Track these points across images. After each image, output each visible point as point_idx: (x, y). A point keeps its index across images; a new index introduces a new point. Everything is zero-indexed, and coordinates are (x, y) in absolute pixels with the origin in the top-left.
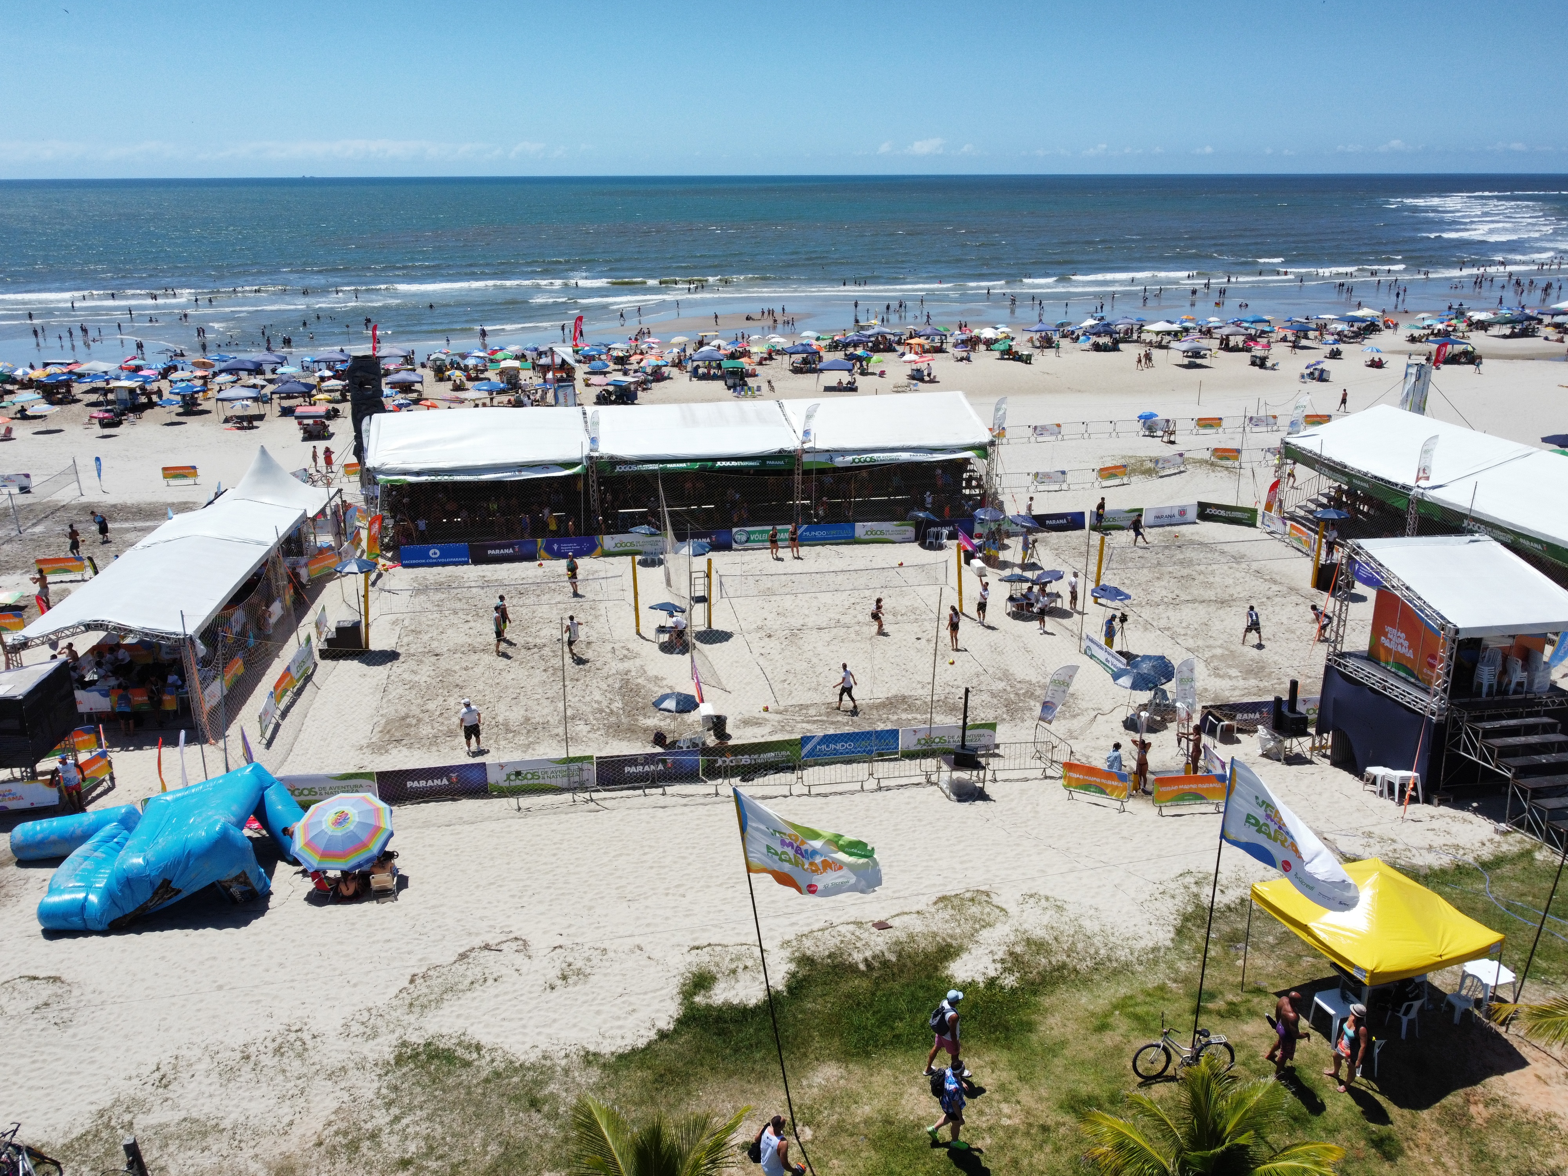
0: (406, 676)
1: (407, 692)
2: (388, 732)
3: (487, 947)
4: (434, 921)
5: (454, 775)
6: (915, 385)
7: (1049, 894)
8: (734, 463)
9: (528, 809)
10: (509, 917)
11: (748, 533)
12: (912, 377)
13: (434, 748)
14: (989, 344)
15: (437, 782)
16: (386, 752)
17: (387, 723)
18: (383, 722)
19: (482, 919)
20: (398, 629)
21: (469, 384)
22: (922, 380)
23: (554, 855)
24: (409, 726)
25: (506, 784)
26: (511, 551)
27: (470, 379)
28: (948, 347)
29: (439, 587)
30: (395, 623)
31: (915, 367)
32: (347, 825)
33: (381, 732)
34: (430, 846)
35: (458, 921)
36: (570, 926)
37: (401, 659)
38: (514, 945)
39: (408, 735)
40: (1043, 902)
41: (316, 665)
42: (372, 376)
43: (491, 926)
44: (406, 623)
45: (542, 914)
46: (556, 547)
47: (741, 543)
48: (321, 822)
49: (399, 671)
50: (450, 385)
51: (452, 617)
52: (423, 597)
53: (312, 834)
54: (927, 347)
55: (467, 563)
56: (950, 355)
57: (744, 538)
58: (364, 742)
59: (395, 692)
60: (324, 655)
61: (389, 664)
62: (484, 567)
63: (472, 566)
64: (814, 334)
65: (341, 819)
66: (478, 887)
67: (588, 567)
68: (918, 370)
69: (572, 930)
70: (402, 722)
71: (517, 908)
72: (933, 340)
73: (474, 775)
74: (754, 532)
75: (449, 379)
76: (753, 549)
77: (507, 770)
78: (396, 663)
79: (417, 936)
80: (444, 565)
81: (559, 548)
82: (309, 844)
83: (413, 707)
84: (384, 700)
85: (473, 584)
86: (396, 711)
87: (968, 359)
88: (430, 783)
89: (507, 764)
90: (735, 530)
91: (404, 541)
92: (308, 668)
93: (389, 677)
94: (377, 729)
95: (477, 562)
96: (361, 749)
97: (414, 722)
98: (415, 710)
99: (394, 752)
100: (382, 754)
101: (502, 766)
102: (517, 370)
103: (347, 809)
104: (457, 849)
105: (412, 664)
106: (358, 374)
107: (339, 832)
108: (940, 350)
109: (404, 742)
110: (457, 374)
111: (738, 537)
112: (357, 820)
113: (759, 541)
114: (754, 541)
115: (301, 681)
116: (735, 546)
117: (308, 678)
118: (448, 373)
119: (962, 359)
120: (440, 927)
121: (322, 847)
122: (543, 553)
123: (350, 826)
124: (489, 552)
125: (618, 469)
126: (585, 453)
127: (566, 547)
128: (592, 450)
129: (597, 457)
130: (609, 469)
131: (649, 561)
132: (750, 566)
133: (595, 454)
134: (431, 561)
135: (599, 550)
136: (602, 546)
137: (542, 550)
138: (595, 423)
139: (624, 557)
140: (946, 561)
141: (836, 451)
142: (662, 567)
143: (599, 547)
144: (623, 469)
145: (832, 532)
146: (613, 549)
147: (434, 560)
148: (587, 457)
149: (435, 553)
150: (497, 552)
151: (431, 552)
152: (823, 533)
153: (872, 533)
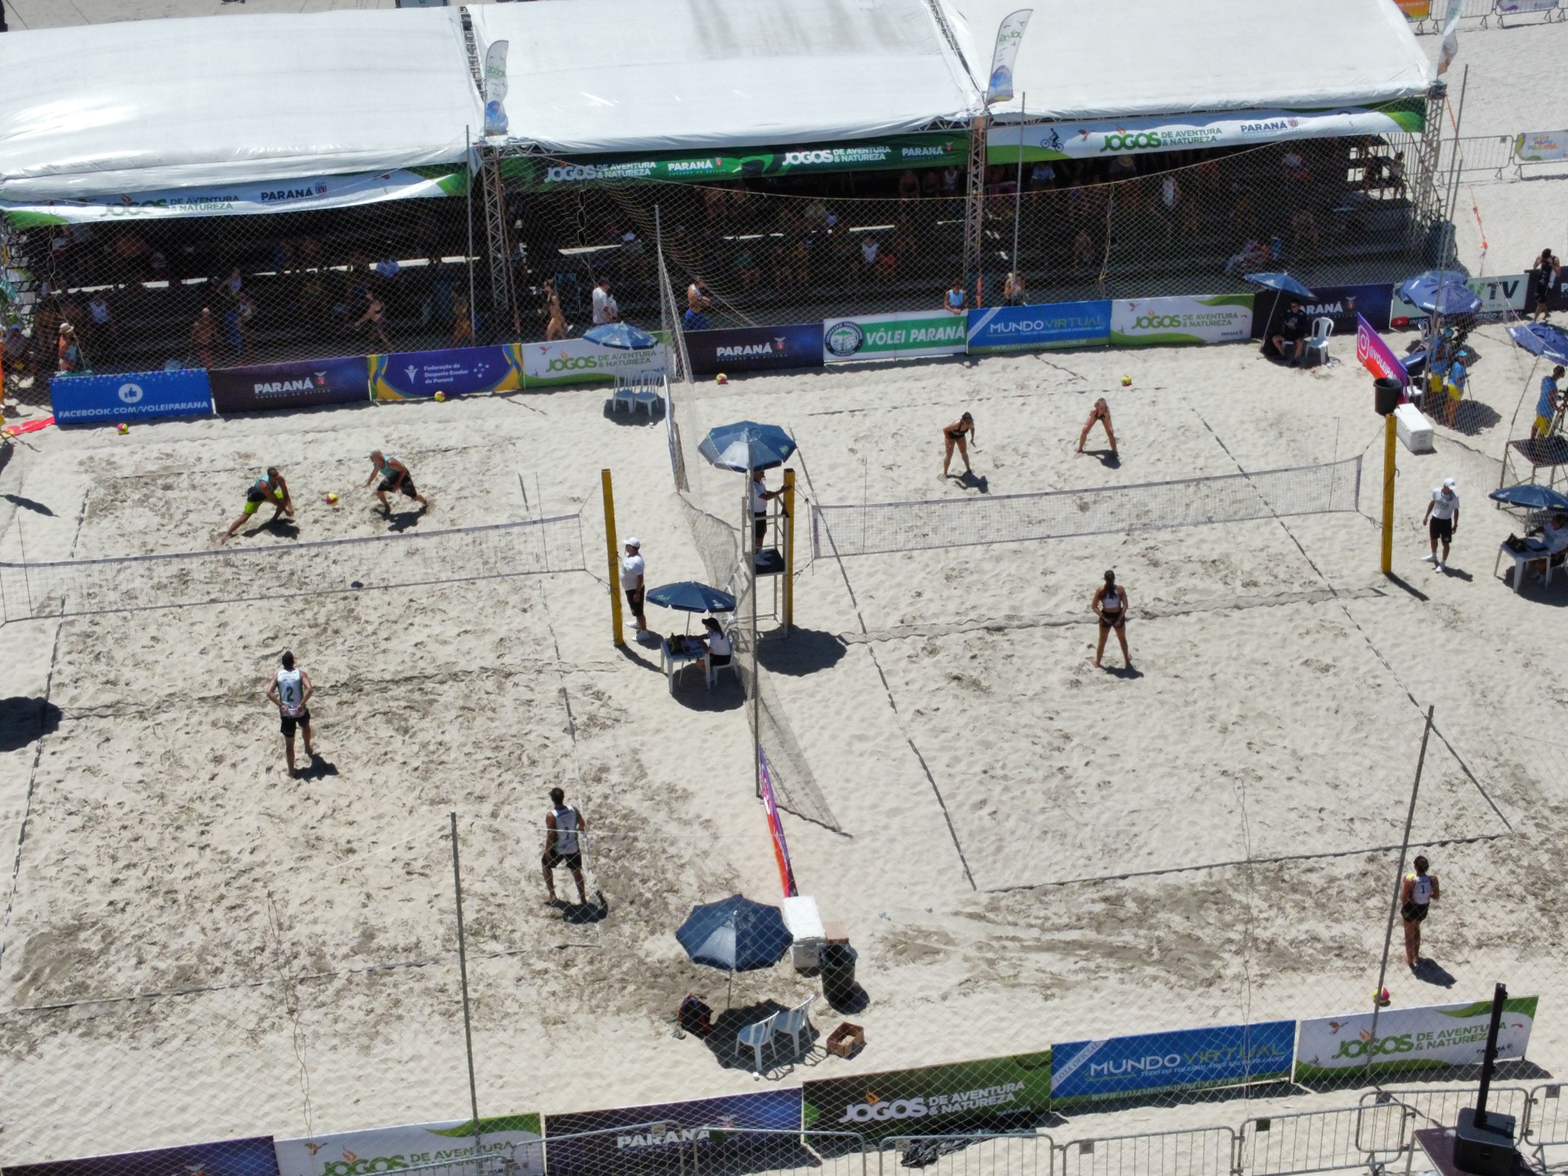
8: (825, 156)
11: (861, 329)
26: (308, 384)
46: (411, 372)
47: (844, 353)
55: (206, 414)
57: (851, 341)
62: (247, 423)
63: (219, 423)
67: (490, 424)
74: (875, 328)
76: (873, 367)
80: (154, 418)
81: (420, 376)
90: (829, 323)
111: (836, 340)
113: (886, 347)
114: (875, 348)
116: (829, 359)
122: (382, 386)
125: (551, 176)
126: (474, 139)
127: (434, 374)
128: (489, 133)
129: (503, 150)
130: (530, 176)
131: (631, 407)
132: (868, 422)
133: (498, 141)
134: (123, 410)
135: (512, 377)
136: (519, 369)
137: (380, 381)
138: (497, 72)
139: (572, 393)
140: (1359, 458)
141: (1067, 120)
142: (663, 426)
143: (514, 370)
144: (563, 176)
145: (1058, 322)
146: (545, 375)
147: (131, 410)
148: (479, 149)
149: (132, 394)
150: (276, 387)
151: (123, 390)
152: (1036, 326)
153: (1150, 323)
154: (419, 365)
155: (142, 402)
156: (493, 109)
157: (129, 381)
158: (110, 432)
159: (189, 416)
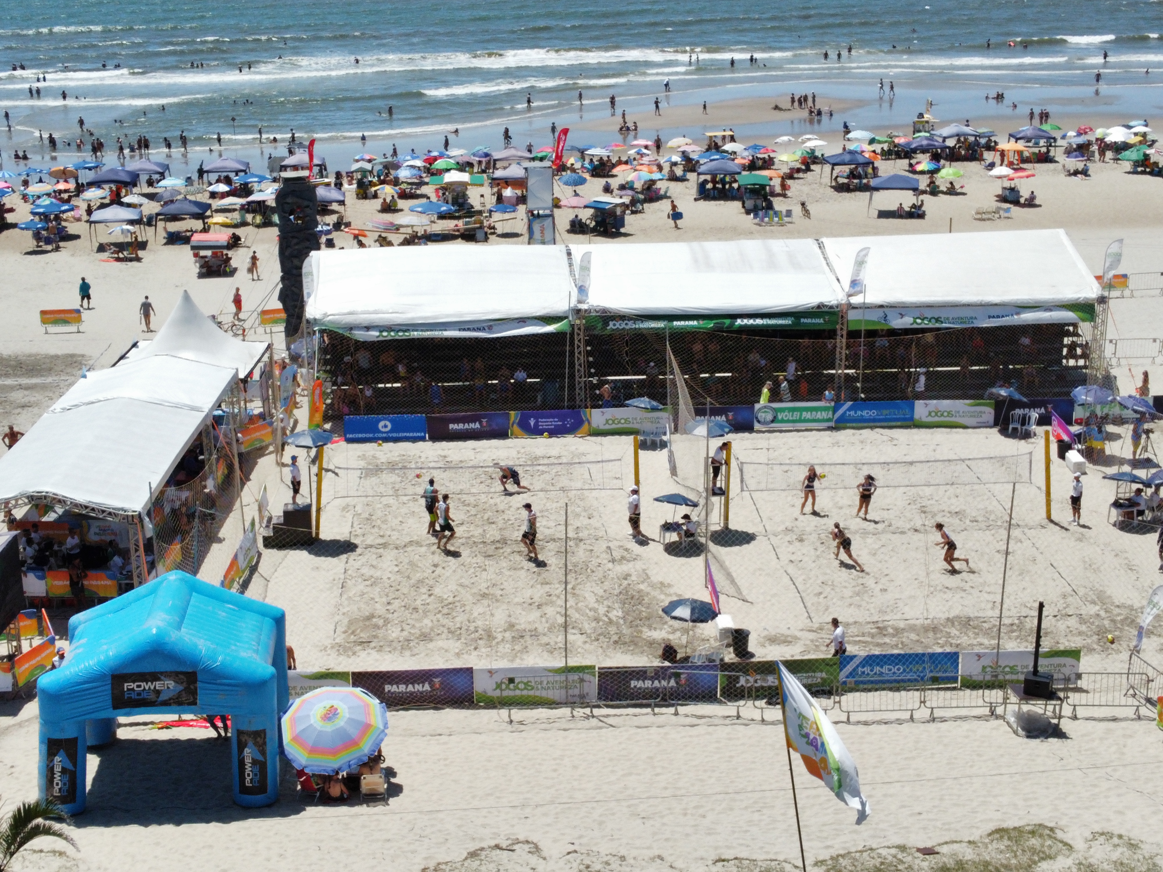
0: (365, 570)
1: (369, 589)
2: (353, 633)
3: (497, 847)
4: (432, 826)
5: (437, 680)
6: (1007, 210)
7: (1123, 832)
8: (759, 321)
9: (521, 723)
10: (513, 826)
11: (777, 410)
12: (1003, 199)
13: (407, 653)
14: (1120, 148)
15: (418, 687)
16: (354, 653)
17: (351, 623)
18: (346, 621)
19: (484, 826)
20: (349, 516)
21: (402, 204)
22: (1016, 202)
23: (555, 770)
24: (377, 627)
25: (497, 693)
26: (477, 425)
27: (404, 195)
28: (1058, 153)
29: (392, 467)
30: (345, 508)
31: (1007, 184)
32: (337, 721)
33: (345, 632)
34: (417, 754)
35: (459, 827)
36: (581, 837)
37: (359, 551)
38: (526, 847)
39: (375, 637)
40: (1116, 840)
41: (260, 555)
42: (306, 203)
43: (494, 833)
44: (359, 509)
45: (549, 825)
46: (532, 422)
47: (765, 423)
48: (308, 716)
49: (357, 564)
50: (377, 204)
51: (411, 504)
52: (374, 480)
53: (300, 728)
54: (1026, 154)
55: (423, 439)
56: (1059, 166)
57: (769, 417)
58: (328, 642)
59: (356, 588)
60: (268, 543)
61: (344, 557)
62: (444, 444)
63: (430, 443)
64: (866, 135)
65: (331, 714)
66: (474, 797)
67: (573, 448)
68: (1012, 189)
69: (584, 841)
70: (367, 623)
71: (520, 819)
72: (1037, 144)
73: (459, 682)
74: (783, 410)
75: (375, 196)
76: (781, 431)
77: (497, 678)
78: (352, 555)
79: (417, 837)
80: (396, 440)
81: (536, 424)
82: (296, 739)
83: (378, 606)
84: (345, 596)
85: (432, 465)
86: (359, 609)
87: (1085, 172)
88: (410, 688)
89: (497, 671)
91: (346, 409)
92: (252, 558)
93: (346, 571)
94: (340, 629)
95: (436, 437)
96: (325, 649)
97: (381, 622)
98: (380, 609)
99: (363, 654)
100: (349, 657)
101: (490, 672)
102: (464, 185)
103: (336, 704)
104: (445, 759)
105: (370, 556)
106: (289, 200)
107: (329, 727)
108: (1045, 158)
109: (372, 645)
110: (388, 191)
111: (761, 416)
112: (347, 716)
113: (788, 421)
114: (783, 421)
115: (247, 573)
116: (757, 426)
117: (253, 569)
118: (373, 189)
119: (1076, 173)
120: (440, 831)
121: (311, 743)
122: (516, 428)
123: (340, 722)
124: (451, 426)
125: (611, 325)
126: (572, 305)
127: (545, 423)
128: (580, 302)
129: (586, 311)
130: (600, 325)
131: (649, 443)
132: (776, 453)
133: (584, 307)
134: (380, 435)
135: (585, 427)
136: (589, 423)
137: (515, 426)
138: (585, 268)
139: (617, 437)
140: (1031, 453)
141: (892, 306)
142: (665, 451)
143: (586, 424)
144: (618, 326)
145: (885, 412)
146: (603, 427)
147: (384, 435)
148: (573, 310)
149: (386, 426)
150: (461, 426)
151: (381, 424)
152: (872, 413)
153: (936, 415)
154: (536, 418)
155: (391, 431)
156: (582, 290)
157: (385, 419)
158: (374, 445)
159: (414, 440)
